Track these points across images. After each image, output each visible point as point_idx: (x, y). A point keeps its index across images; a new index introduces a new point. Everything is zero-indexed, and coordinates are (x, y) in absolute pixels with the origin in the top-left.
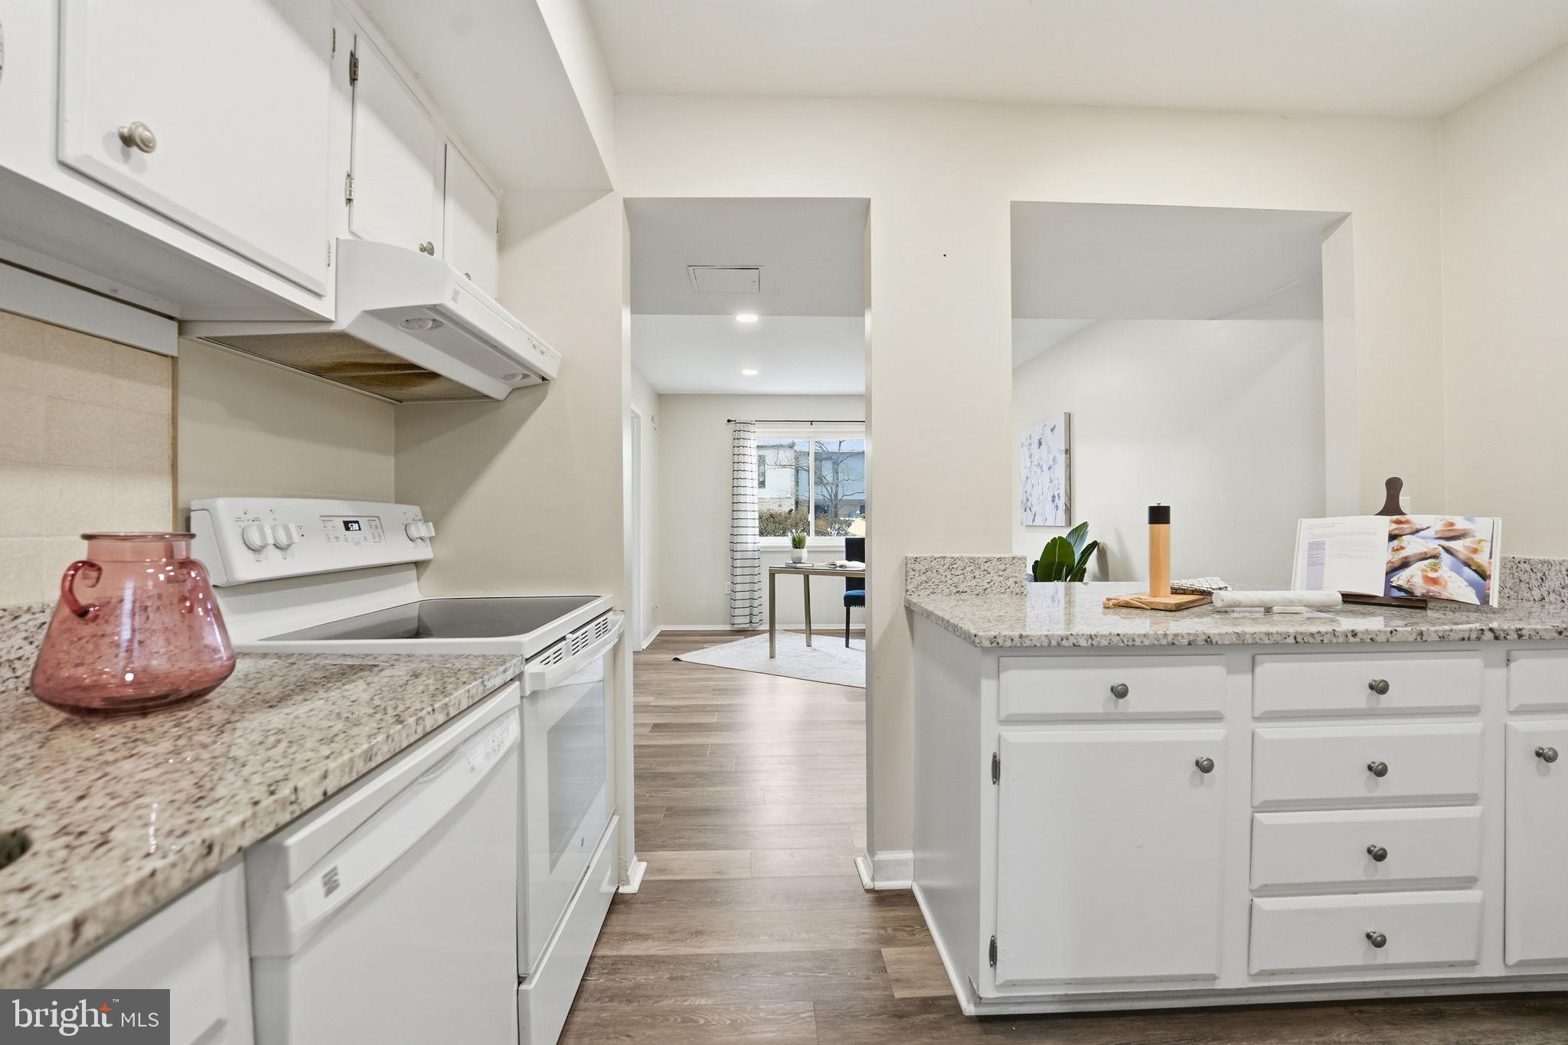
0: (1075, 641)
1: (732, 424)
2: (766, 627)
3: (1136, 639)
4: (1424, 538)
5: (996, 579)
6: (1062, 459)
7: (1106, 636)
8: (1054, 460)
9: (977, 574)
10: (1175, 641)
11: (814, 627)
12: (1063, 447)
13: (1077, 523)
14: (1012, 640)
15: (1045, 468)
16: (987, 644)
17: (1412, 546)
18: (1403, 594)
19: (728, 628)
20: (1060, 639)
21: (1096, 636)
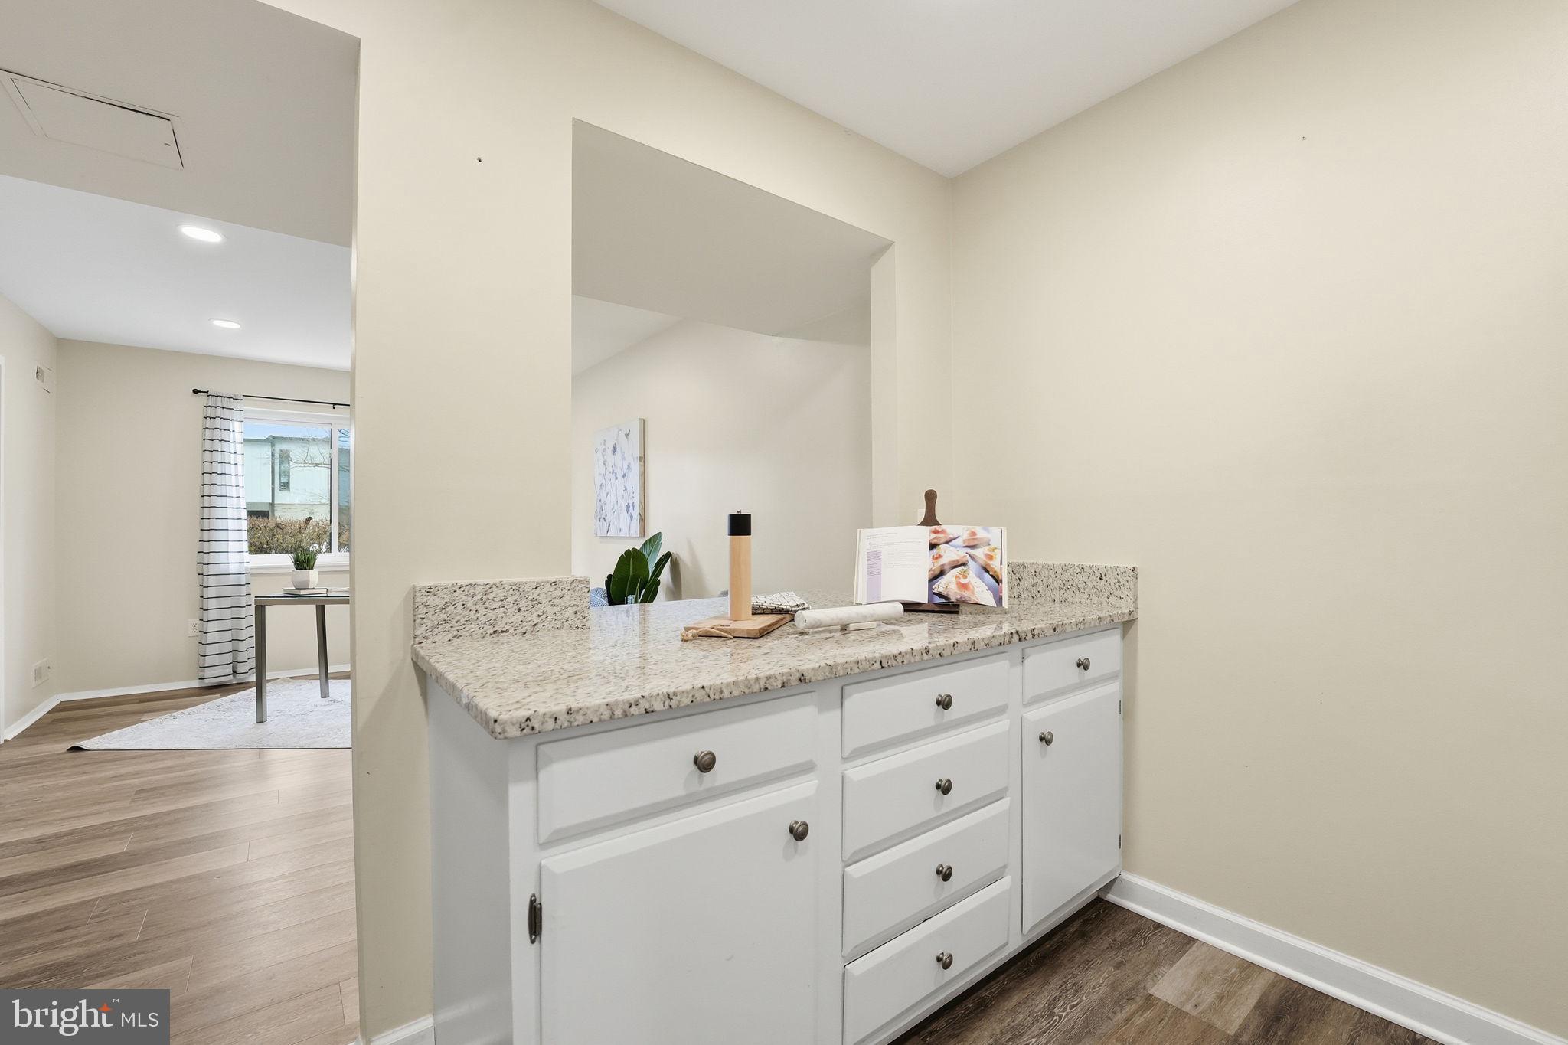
0: (647, 707)
1: (201, 399)
2: (253, 678)
3: (725, 690)
4: (956, 547)
5: (550, 610)
6: (636, 467)
7: (688, 692)
8: (629, 467)
9: (523, 605)
10: (768, 686)
11: (331, 670)
12: (637, 454)
13: (650, 534)
14: (556, 719)
15: (620, 476)
16: (514, 732)
17: (949, 554)
18: (943, 600)
19: (195, 684)
20: (627, 706)
21: (675, 694)
